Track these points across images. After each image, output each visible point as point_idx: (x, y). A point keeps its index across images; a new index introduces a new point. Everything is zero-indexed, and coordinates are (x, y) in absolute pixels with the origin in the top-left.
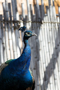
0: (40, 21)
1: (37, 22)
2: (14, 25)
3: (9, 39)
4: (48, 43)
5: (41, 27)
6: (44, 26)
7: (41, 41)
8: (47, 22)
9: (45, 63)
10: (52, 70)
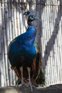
0: (43, 3)
1: (41, 4)
2: (22, 6)
3: (17, 18)
4: (50, 22)
5: (44, 9)
6: (47, 8)
7: (44, 21)
8: (49, 5)
9: (47, 39)
10: (52, 45)
